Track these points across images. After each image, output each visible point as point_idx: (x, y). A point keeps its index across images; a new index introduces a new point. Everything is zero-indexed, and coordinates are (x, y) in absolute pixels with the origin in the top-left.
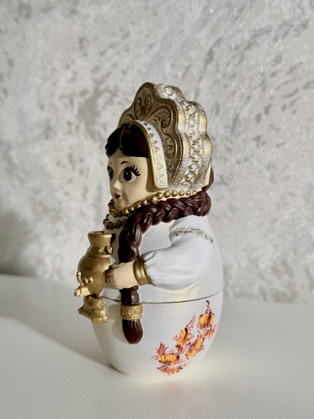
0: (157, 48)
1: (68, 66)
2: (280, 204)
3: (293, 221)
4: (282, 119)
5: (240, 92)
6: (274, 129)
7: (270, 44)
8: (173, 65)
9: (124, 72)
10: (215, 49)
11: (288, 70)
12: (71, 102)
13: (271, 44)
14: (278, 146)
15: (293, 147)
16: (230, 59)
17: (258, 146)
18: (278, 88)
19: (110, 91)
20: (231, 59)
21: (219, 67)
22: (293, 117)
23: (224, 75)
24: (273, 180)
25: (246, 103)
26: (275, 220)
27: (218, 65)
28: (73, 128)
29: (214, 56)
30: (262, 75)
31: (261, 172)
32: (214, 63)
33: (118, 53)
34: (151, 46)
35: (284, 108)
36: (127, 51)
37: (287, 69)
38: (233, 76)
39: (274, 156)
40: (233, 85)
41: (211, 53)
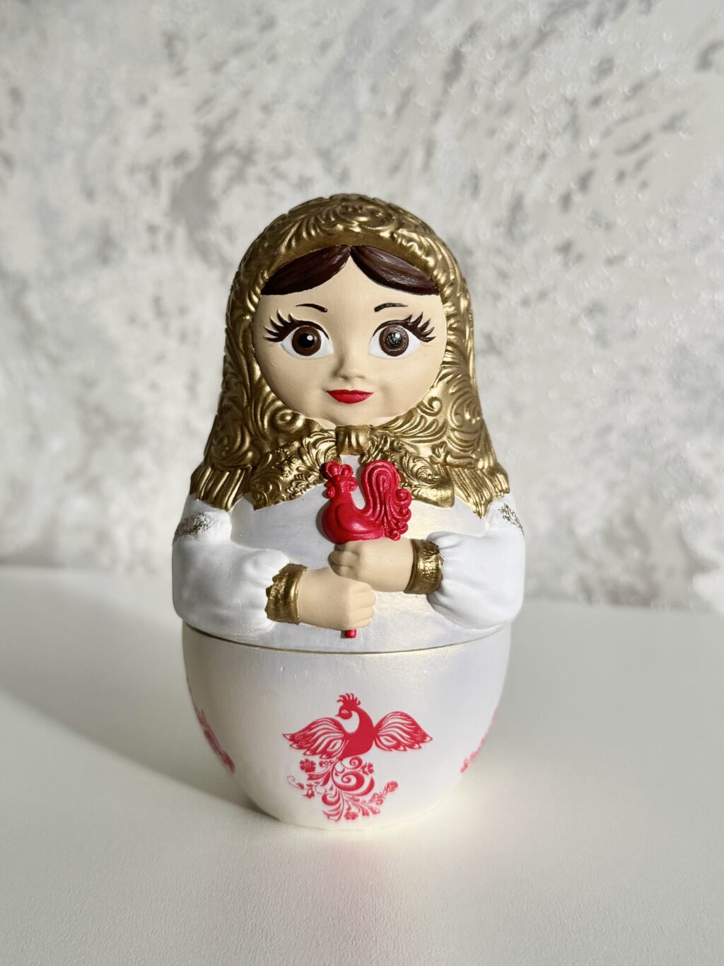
0: (337, 51)
1: (142, 100)
2: (617, 391)
3: (646, 429)
4: (617, 202)
5: (522, 144)
6: (600, 226)
7: (585, 33)
8: (374, 89)
9: (266, 109)
10: (465, 49)
11: (626, 91)
12: (154, 180)
13: (588, 34)
14: (611, 262)
15: (643, 264)
16: (499, 71)
17: (566, 264)
18: (607, 133)
19: (238, 153)
20: (501, 70)
21: (476, 90)
22: (640, 196)
23: (488, 107)
24: (601, 339)
25: (538, 169)
26: (608, 429)
27: (472, 86)
28: (161, 238)
29: (464, 65)
30: (572, 103)
31: (574, 321)
32: (463, 82)
33: (253, 66)
34: (324, 47)
35: (621, 176)
36: (272, 59)
37: (625, 89)
38: (507, 109)
39: (601, 287)
40: (506, 128)
41: (457, 58)
